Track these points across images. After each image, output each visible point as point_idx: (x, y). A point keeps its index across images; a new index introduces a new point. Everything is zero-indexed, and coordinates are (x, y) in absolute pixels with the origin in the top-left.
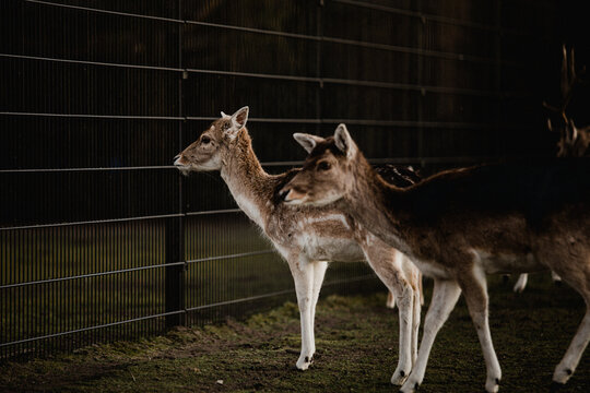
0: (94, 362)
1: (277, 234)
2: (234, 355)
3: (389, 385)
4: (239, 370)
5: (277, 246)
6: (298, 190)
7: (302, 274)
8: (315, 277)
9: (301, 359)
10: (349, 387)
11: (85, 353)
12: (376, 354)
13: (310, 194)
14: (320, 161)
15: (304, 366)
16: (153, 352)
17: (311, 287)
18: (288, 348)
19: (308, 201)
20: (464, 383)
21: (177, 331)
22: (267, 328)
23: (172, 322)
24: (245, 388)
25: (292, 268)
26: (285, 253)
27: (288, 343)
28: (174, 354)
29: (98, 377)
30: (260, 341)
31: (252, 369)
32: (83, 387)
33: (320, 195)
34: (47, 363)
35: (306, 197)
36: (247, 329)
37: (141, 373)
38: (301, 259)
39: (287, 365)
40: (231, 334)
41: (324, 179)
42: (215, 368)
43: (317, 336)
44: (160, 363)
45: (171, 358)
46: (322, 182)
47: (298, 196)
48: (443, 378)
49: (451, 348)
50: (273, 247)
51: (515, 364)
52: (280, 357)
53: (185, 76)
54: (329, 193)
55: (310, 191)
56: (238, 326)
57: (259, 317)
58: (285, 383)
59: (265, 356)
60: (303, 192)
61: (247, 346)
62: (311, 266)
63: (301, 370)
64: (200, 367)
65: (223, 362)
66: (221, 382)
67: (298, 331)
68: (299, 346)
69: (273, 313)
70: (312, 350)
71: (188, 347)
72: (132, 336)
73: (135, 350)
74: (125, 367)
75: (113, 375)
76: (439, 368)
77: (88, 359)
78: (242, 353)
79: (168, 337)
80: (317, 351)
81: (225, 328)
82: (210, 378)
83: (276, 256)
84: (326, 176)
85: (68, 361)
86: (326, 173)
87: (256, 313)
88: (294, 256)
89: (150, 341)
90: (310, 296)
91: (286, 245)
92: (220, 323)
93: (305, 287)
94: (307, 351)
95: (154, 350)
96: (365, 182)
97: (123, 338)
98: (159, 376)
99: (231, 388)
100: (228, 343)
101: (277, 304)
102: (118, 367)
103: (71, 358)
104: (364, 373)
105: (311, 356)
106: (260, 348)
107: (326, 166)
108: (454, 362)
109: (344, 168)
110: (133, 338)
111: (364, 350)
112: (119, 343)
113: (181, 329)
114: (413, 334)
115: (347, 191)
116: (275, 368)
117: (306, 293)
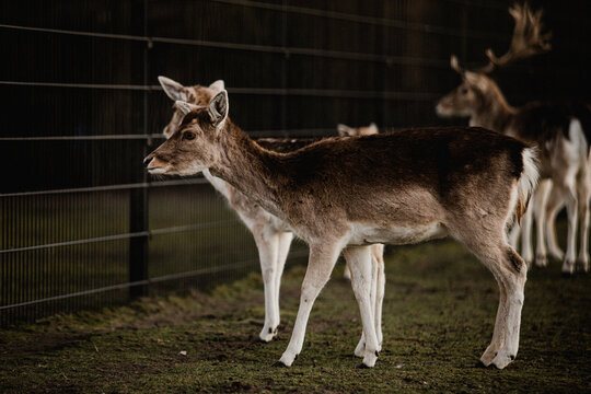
0: (56, 333)
1: (243, 204)
2: (198, 327)
3: (352, 356)
4: (202, 341)
5: (243, 216)
6: (161, 158)
7: (267, 244)
8: (280, 249)
9: (265, 330)
10: (312, 359)
11: (48, 323)
12: (339, 326)
13: (173, 164)
14: (185, 130)
15: (268, 338)
16: (116, 323)
17: (275, 259)
18: (251, 319)
19: (172, 170)
20: (428, 355)
21: (140, 301)
22: (230, 299)
23: (136, 293)
24: (208, 359)
25: (257, 238)
26: (250, 224)
27: (252, 315)
28: (137, 325)
29: (61, 347)
30: (223, 313)
31: (215, 340)
32: (45, 358)
33: (184, 165)
34: (10, 332)
35: (169, 166)
36: (211, 300)
37: (104, 344)
38: (266, 230)
39: (251, 337)
40: (194, 305)
41: (189, 149)
42: (178, 339)
43: (282, 307)
44: (123, 334)
45: (136, 329)
46: (186, 151)
47: (160, 165)
48: (407, 350)
49: (415, 320)
50: (239, 217)
51: (479, 336)
52: (243, 329)
53: (150, 45)
54: (194, 163)
55: (173, 160)
56: (202, 297)
57: (223, 289)
58: (248, 355)
59: (229, 327)
60: (166, 161)
61: (211, 317)
62: (276, 238)
63: (264, 342)
64: (164, 337)
65: (187, 333)
66: (184, 353)
67: (261, 302)
68: (263, 317)
69: (237, 284)
70: (276, 322)
71: (152, 318)
72: (95, 306)
73: (98, 321)
74: (88, 338)
75: (75, 345)
76: (402, 339)
77: (51, 329)
78: (206, 324)
79: (132, 307)
80: (282, 322)
81: (189, 299)
82: (174, 349)
83: (241, 226)
84: (190, 146)
85: (30, 331)
86: (190, 143)
87: (220, 284)
88: (259, 226)
89: (112, 311)
90: (275, 266)
91: (252, 215)
92: (184, 294)
93: (270, 258)
94: (271, 321)
95: (118, 320)
96: (238, 152)
97: (86, 308)
98: (122, 346)
99: (194, 359)
100: (192, 314)
101: (241, 275)
102: (81, 338)
103: (33, 328)
104: (328, 344)
105: (274, 327)
106: (224, 318)
107: (190, 136)
108: (418, 334)
109: (211, 139)
110: (96, 309)
111: (328, 322)
112: (82, 313)
113: (145, 299)
114: (376, 306)
115: (215, 162)
116: (238, 339)
117: (270, 264)
